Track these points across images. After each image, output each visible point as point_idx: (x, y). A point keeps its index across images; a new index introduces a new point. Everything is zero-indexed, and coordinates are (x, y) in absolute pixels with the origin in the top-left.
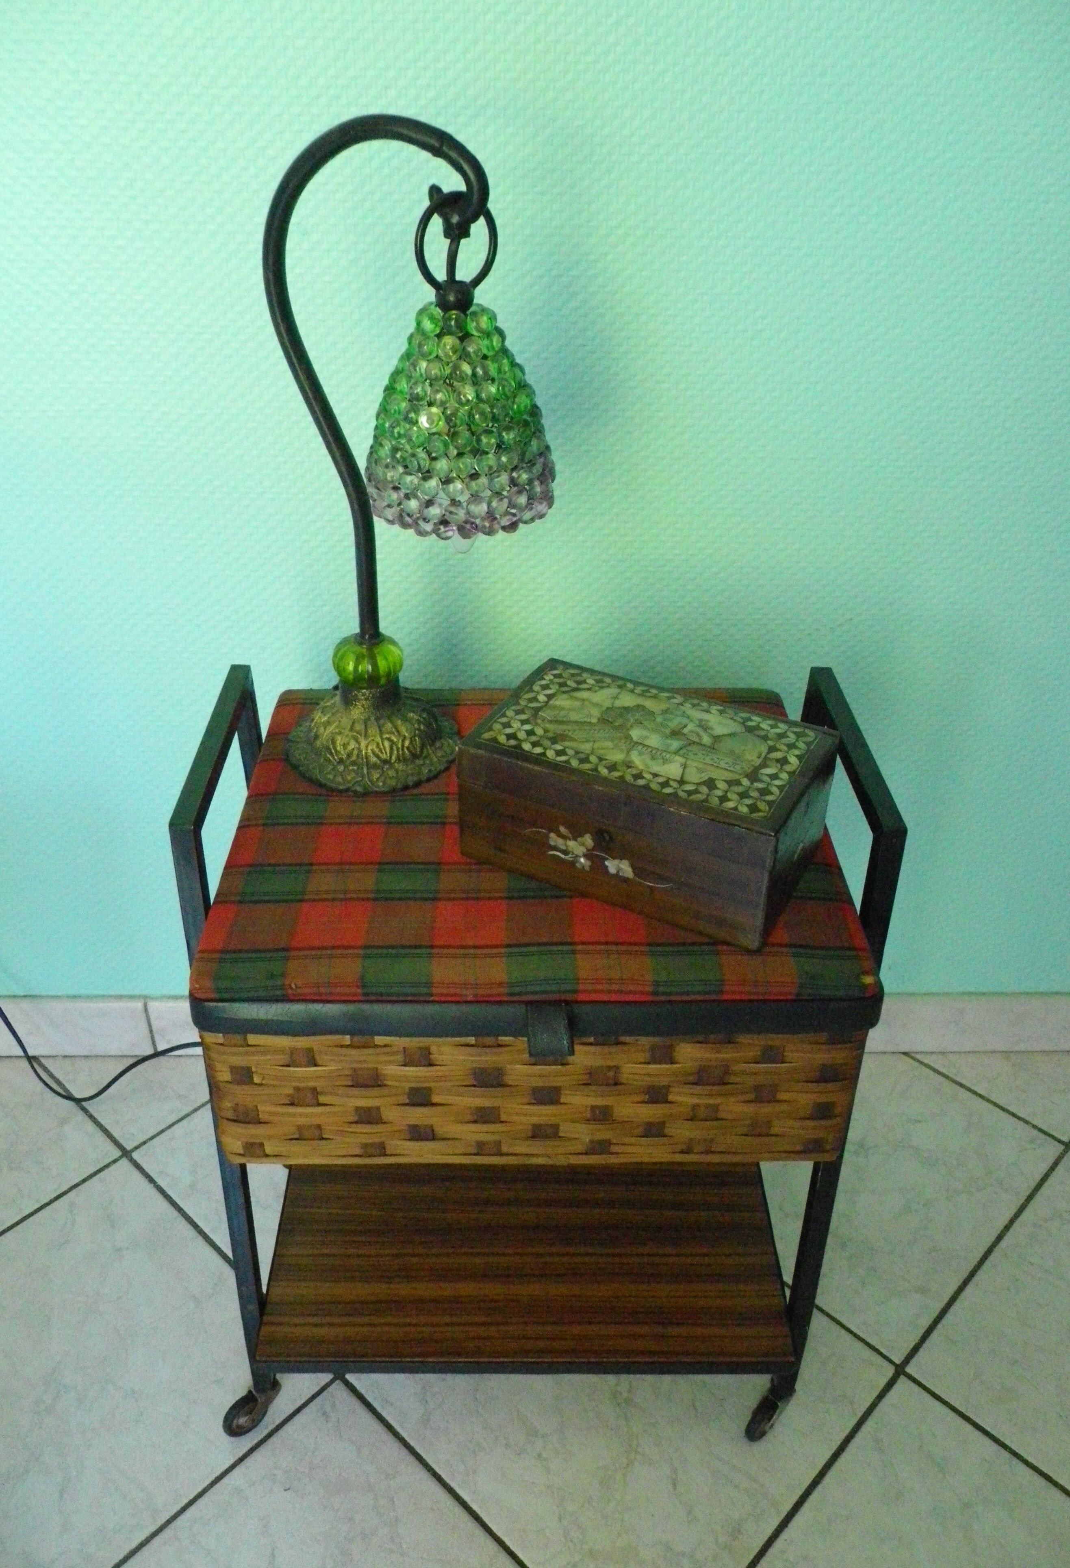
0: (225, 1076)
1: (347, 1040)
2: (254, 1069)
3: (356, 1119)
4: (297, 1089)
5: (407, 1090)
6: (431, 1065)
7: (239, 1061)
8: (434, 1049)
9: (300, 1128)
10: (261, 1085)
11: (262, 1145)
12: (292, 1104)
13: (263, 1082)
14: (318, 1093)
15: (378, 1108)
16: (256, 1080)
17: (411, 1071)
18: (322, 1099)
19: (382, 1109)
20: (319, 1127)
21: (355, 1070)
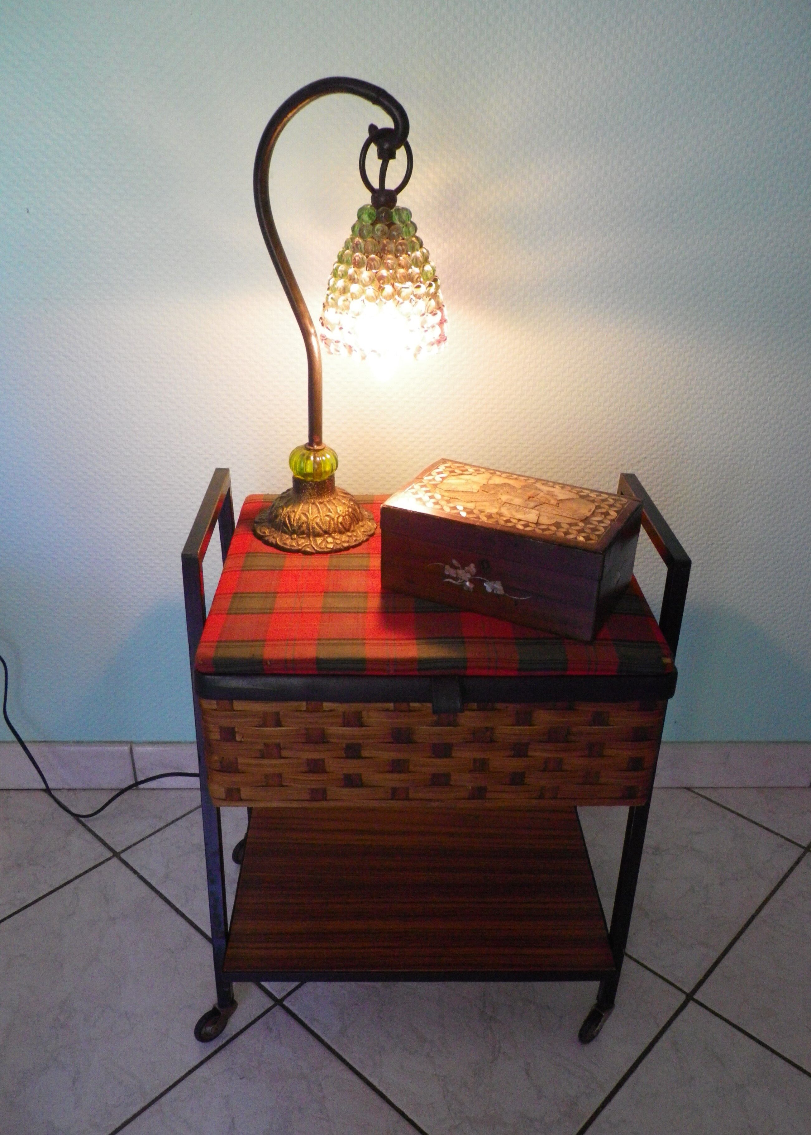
0: (215, 736)
1: (303, 705)
2: (236, 730)
3: (307, 769)
4: (266, 745)
5: (344, 745)
6: (362, 726)
7: (226, 723)
8: (364, 713)
9: (266, 776)
10: (241, 742)
11: (239, 790)
12: (263, 757)
13: (243, 740)
14: (281, 749)
15: (323, 760)
16: (238, 738)
17: (348, 731)
18: (284, 753)
19: (326, 761)
20: (280, 776)
21: (307, 729)
